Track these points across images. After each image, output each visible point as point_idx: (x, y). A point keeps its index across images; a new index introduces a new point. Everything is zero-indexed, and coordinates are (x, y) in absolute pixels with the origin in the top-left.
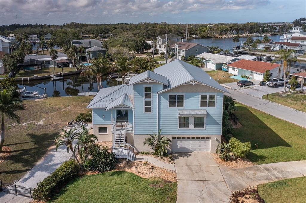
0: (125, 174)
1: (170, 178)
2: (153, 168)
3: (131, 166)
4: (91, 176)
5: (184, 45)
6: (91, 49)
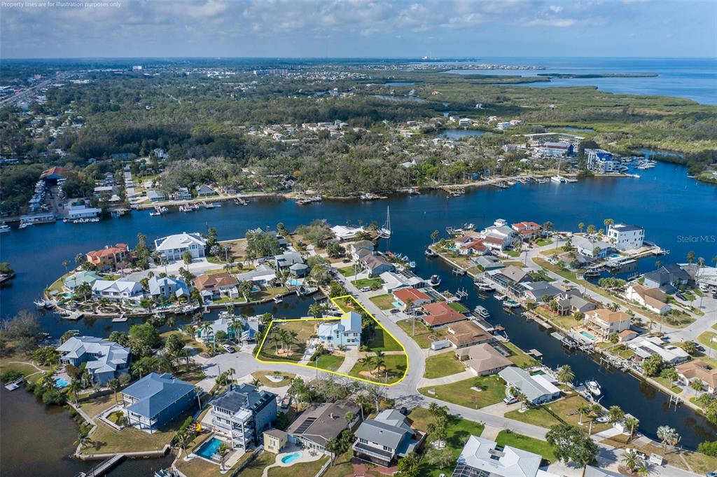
0: (332, 356)
1: (343, 357)
4: (322, 355)
5: (372, 261)
6: (294, 267)
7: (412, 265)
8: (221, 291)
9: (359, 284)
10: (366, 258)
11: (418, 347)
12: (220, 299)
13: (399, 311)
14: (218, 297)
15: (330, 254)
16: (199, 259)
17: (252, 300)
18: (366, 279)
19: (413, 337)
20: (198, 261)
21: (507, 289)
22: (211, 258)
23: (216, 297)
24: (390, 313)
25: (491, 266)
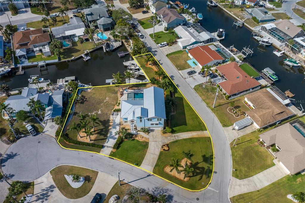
0: (135, 140)
1: (147, 141)
2: (143, 137)
3: (137, 137)
4: (126, 141)
5: (167, 15)
6: (101, 22)
7: (200, 17)
8: (35, 49)
9: (157, 37)
10: (161, 11)
11: (220, 125)
12: (35, 57)
13: (195, 72)
14: (32, 54)
15: (131, 5)
16: (24, 10)
17: (64, 58)
18: (162, 32)
19: (212, 110)
20: (23, 12)
21: (284, 44)
22: (34, 9)
23: (30, 55)
24: (187, 76)
25: (265, 19)
